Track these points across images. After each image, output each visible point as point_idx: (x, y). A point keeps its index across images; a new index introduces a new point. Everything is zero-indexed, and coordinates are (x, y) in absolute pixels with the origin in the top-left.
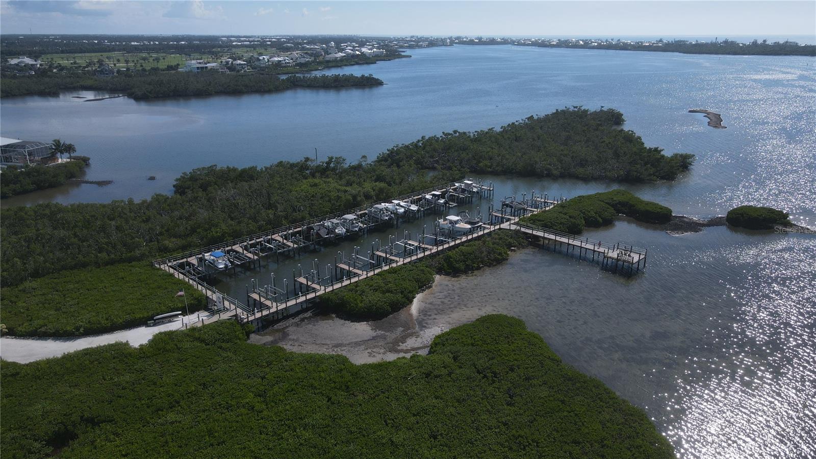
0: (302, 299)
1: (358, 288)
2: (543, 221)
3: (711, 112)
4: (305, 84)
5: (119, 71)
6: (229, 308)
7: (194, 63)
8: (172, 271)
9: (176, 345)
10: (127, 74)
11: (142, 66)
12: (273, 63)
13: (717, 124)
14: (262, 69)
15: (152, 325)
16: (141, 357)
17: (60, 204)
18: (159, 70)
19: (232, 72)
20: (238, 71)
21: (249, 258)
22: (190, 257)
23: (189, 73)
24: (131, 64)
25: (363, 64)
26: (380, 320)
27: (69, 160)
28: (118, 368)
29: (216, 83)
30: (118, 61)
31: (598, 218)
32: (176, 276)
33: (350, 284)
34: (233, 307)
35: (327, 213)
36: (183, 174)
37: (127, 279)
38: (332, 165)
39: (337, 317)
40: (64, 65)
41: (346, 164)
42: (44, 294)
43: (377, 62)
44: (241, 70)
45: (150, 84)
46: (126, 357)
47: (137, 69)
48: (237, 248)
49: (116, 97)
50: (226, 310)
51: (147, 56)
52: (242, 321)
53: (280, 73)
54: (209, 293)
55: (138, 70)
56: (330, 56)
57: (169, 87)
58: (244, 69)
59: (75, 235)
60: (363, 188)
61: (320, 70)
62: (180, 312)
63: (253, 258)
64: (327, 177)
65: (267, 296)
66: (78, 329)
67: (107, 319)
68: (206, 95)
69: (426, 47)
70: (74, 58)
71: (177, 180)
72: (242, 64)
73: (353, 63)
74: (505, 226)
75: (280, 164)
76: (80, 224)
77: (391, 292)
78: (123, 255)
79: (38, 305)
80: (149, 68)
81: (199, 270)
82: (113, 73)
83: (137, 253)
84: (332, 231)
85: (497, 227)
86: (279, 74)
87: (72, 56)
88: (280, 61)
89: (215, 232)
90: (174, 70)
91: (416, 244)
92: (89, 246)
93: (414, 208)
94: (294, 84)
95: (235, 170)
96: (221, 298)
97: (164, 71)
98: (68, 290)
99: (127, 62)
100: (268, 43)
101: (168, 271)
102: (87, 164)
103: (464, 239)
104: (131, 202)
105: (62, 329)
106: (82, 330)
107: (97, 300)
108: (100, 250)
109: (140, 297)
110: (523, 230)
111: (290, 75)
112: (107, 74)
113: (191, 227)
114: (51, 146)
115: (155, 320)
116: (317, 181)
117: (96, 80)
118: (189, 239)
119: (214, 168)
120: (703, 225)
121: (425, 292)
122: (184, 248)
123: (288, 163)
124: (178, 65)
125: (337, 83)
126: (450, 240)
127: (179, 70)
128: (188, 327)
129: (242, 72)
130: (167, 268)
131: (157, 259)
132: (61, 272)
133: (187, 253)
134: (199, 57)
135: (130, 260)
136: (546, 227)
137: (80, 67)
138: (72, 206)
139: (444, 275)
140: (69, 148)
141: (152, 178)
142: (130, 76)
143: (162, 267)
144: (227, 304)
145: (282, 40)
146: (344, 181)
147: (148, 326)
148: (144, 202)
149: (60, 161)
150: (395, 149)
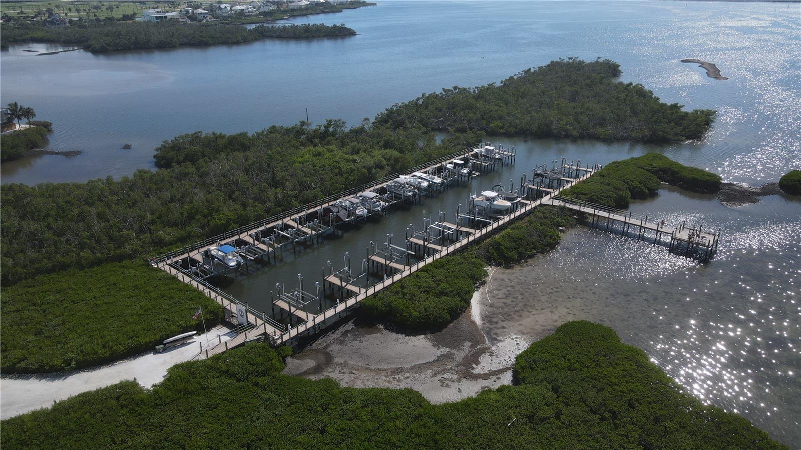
0: (341, 307)
1: (405, 291)
2: (587, 194)
3: (705, 62)
4: (274, 34)
5: (70, 21)
6: (255, 324)
7: (152, 12)
8: (174, 272)
9: (200, 384)
10: (80, 23)
11: (95, 15)
12: (236, 11)
13: (717, 74)
14: (225, 18)
15: (161, 351)
16: (157, 405)
17: (25, 185)
18: (114, 20)
19: (194, 22)
20: (200, 21)
21: (262, 250)
22: (191, 251)
23: (148, 23)
24: (83, 13)
25: (329, 12)
26: (440, 332)
27: (27, 126)
28: (129, 423)
29: (180, 34)
30: (70, 9)
31: (643, 188)
32: (180, 278)
33: (392, 284)
34: (260, 322)
35: (341, 189)
36: (163, 142)
37: (121, 286)
38: (331, 129)
39: (386, 328)
40: (11, 15)
41: (346, 127)
42: (17, 311)
43: (343, 10)
44: (203, 19)
45: (107, 35)
46: (137, 405)
47: (90, 18)
48: (245, 237)
49: (71, 50)
50: (251, 327)
51: (99, 4)
52: (275, 343)
53: (244, 22)
54: (226, 303)
55: (92, 20)
56: (293, 4)
57: (129, 39)
58: (205, 18)
59: (48, 227)
60: (374, 157)
61: (286, 19)
62: (195, 332)
63: (267, 250)
64: (328, 143)
65: (298, 305)
66: (68, 362)
67: (104, 347)
68: (170, 47)
70: (20, 7)
71: (157, 150)
72: (203, 13)
73: (318, 11)
74: (546, 200)
75: (273, 129)
76: (53, 213)
77: (446, 295)
78: (111, 252)
79: (11, 326)
80: (103, 18)
81: (205, 268)
82: (65, 24)
83: (128, 249)
84: (353, 213)
85: (538, 202)
86: (243, 24)
87: (18, 5)
88: (243, 9)
89: (218, 220)
90: (130, 19)
91: (454, 227)
92: (67, 241)
93: (437, 180)
94: (263, 35)
95: (222, 137)
96: (244, 312)
97: (119, 20)
98: (48, 303)
99: (78, 11)
101: (169, 272)
102: (49, 131)
103: (507, 219)
104: (109, 181)
105: (48, 364)
106: (73, 364)
107: (88, 318)
108: (82, 246)
109: (141, 312)
110: (568, 205)
111: (257, 25)
112: (58, 24)
113: (188, 212)
114: (6, 110)
115: (165, 345)
116: (320, 149)
117: (47, 32)
118: (188, 229)
119: (199, 134)
120: (758, 194)
121: (481, 290)
122: (182, 240)
123: (282, 127)
124: (135, 14)
125: (309, 34)
126: (491, 221)
127: (137, 19)
128: (210, 355)
129: (204, 21)
130: (167, 268)
131: (153, 256)
132: (35, 278)
133: (188, 246)
134: (155, 6)
135: (120, 258)
136: (593, 201)
137: (28, 16)
138: (40, 187)
139: (494, 265)
140: (27, 113)
141: (127, 147)
142: (84, 27)
143: (160, 265)
144: (251, 318)
146: (348, 148)
147: (157, 352)
148: (126, 180)
149: (17, 127)
150: (395, 108)
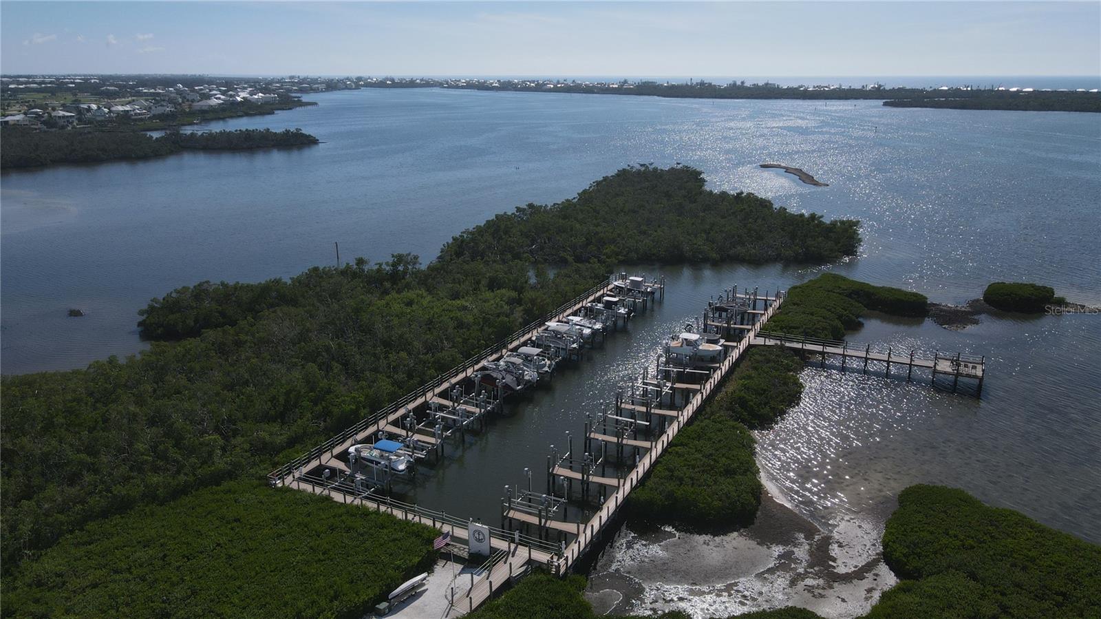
0: (612, 508)
3: (787, 167)
6: (504, 549)
12: (118, 114)
13: (813, 181)
14: (102, 124)
15: (387, 612)
19: (52, 129)
20: (63, 127)
21: (428, 443)
26: (752, 524)
33: (650, 467)
36: (150, 301)
38: (401, 268)
43: (276, 112)
44: (67, 126)
50: (502, 554)
52: (558, 572)
56: (196, 104)
58: (71, 123)
61: (197, 124)
62: (426, 575)
63: (433, 442)
65: (546, 513)
69: (324, 91)
74: (750, 338)
84: (521, 378)
85: (745, 343)
93: (598, 325)
96: (486, 533)
100: (71, 85)
110: (785, 344)
115: (390, 601)
120: (972, 313)
126: (707, 372)
129: (69, 128)
135: (216, 479)
143: (287, 482)
145: (93, 81)
147: (380, 615)
